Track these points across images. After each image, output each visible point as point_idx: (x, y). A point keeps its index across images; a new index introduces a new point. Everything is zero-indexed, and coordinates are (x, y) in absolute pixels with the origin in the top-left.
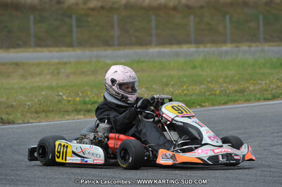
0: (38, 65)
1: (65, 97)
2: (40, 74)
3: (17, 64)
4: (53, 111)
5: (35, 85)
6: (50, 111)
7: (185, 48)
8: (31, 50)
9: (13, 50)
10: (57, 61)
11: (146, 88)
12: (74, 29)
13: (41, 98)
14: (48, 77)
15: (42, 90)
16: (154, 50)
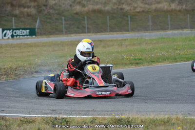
0: (112, 41)
1: (125, 57)
2: (113, 45)
3: (101, 41)
4: (119, 64)
5: (110, 51)
6: (118, 64)
7: (186, 31)
8: (108, 33)
9: (99, 34)
10: (121, 39)
11: (166, 51)
12: (129, 22)
13: (113, 58)
14: (117, 47)
15: (114, 53)
16: (170, 32)
